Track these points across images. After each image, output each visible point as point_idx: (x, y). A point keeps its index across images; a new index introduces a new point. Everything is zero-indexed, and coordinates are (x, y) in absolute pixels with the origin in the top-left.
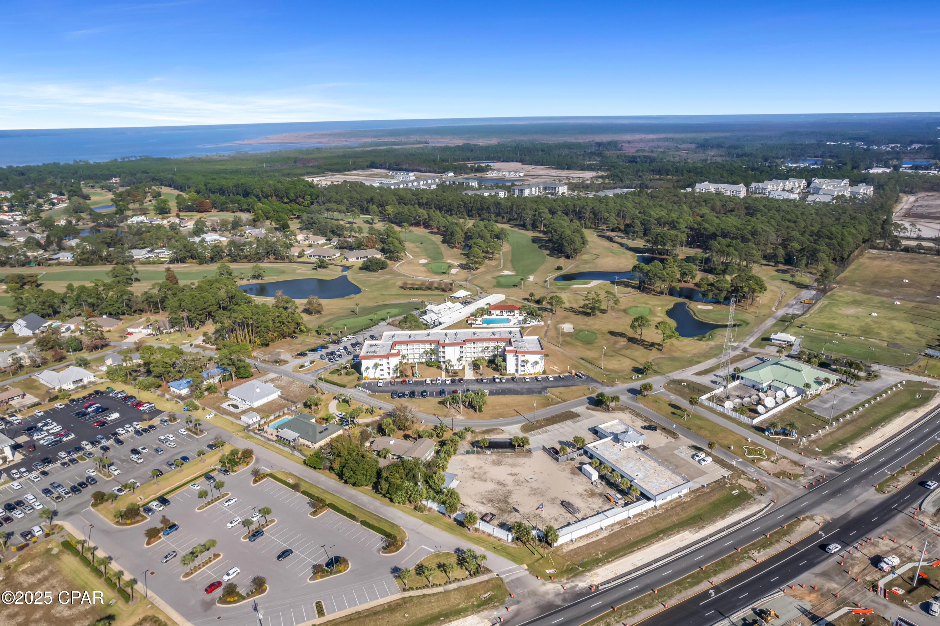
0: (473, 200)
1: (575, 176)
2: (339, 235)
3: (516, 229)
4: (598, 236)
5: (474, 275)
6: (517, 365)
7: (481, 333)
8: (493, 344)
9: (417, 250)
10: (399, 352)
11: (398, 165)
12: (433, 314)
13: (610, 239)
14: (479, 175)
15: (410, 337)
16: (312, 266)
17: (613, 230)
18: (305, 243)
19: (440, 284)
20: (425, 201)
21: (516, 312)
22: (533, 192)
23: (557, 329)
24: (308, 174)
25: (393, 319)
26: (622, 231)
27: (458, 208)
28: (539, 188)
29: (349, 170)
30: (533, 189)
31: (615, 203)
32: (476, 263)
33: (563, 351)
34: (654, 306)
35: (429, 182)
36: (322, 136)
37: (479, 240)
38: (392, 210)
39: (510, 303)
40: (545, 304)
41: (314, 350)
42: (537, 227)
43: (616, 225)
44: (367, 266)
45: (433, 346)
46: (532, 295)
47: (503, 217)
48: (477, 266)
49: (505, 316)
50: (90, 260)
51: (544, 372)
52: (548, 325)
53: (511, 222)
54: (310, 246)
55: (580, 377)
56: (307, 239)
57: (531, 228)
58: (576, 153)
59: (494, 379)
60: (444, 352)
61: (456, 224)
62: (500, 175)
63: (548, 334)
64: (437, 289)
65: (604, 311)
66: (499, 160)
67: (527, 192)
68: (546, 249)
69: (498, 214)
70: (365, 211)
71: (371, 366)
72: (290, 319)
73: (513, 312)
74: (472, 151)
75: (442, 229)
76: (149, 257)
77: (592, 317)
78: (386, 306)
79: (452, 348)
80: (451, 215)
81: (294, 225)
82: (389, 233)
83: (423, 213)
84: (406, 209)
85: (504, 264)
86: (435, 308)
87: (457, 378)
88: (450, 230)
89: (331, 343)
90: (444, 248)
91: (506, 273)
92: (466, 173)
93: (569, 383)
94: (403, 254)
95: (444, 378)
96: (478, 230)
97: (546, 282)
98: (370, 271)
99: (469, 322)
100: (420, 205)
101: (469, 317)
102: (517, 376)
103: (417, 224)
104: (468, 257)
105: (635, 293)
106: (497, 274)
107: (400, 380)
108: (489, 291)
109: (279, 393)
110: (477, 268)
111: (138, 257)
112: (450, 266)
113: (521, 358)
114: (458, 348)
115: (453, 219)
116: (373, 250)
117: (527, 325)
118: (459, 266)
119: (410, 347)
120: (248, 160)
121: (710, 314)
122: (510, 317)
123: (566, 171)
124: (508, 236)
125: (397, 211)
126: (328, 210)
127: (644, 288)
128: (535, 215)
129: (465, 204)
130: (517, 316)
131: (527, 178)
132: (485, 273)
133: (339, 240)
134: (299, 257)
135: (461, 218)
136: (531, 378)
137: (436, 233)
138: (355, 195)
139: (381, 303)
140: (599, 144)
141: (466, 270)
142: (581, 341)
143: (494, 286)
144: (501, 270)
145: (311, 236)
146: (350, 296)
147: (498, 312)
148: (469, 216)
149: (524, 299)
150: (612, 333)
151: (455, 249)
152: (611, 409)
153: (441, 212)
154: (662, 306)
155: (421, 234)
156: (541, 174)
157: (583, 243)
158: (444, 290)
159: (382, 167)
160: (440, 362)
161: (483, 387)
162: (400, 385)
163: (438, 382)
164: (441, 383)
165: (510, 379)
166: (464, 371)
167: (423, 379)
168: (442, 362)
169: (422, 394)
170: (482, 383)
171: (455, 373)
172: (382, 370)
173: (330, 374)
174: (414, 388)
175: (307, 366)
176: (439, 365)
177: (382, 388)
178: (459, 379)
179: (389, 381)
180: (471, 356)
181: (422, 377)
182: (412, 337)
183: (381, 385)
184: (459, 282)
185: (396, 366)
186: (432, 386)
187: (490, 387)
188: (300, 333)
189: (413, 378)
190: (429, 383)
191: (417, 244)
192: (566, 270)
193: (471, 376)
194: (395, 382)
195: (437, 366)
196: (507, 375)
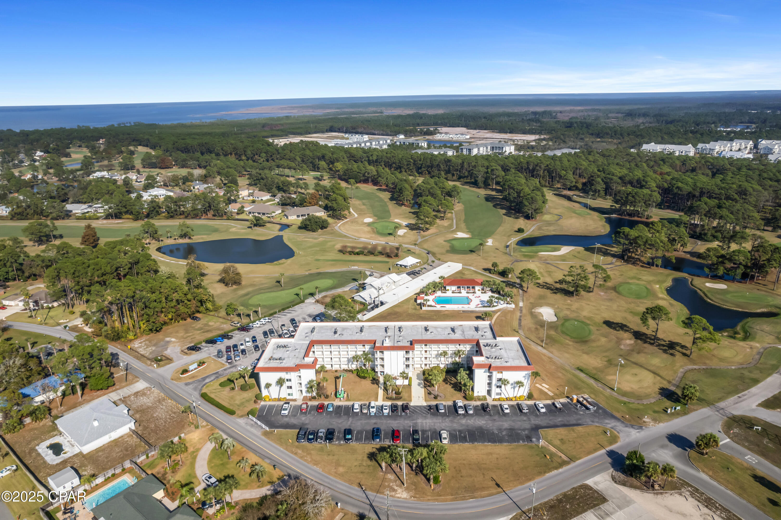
0: (422, 157)
1: (518, 138)
2: (284, 191)
3: (467, 187)
4: (555, 194)
5: (424, 237)
6: (490, 384)
7: (436, 328)
8: (452, 348)
9: (363, 207)
10: (316, 360)
11: (354, 129)
12: (373, 289)
13: (569, 199)
14: (427, 137)
15: (335, 333)
16: (248, 224)
17: (570, 189)
18: (249, 198)
19: (384, 248)
20: (375, 158)
21: (477, 288)
22: (481, 152)
23: (534, 316)
24: (273, 136)
25: (324, 294)
26: (579, 190)
27: (407, 165)
28: (487, 148)
29: (310, 133)
30: (481, 149)
31: (568, 161)
32: (427, 223)
33: (551, 355)
34: (649, 282)
35: (381, 142)
36: (294, 108)
37: (429, 197)
38: (341, 166)
39: (468, 276)
40: (511, 277)
41: (212, 341)
42: (489, 185)
43: (574, 184)
44: (305, 225)
45: (367, 348)
46: (495, 265)
47: (453, 175)
48: (428, 226)
49: (464, 293)
50: (25, 214)
51: (530, 396)
52: (521, 309)
53: (462, 180)
54: (254, 202)
55: (587, 408)
56: (250, 195)
57: (483, 186)
58: (515, 120)
59: (455, 407)
60: (382, 359)
61: (405, 180)
62: (447, 138)
63: (522, 323)
64: (381, 253)
65: (589, 290)
66: (445, 125)
67: (475, 152)
68: (502, 208)
69: (448, 172)
70: (315, 168)
71: (273, 382)
72: (189, 297)
73: (473, 288)
74: (421, 118)
75: (391, 185)
76: (88, 212)
77: (575, 297)
78: (320, 275)
79: (394, 353)
80: (401, 172)
81: (243, 181)
82: (334, 189)
83: (372, 169)
84: (355, 165)
85: (457, 224)
86: (376, 281)
87: (400, 403)
88: (399, 187)
89: (239, 329)
90: (391, 206)
91: (460, 235)
92: (415, 136)
93: (572, 420)
94: (346, 212)
95: (380, 402)
96: (429, 186)
97: (507, 246)
98: (309, 230)
99: (419, 301)
100: (370, 162)
101: (418, 295)
102: (490, 401)
103: (366, 181)
104: (417, 217)
105: (618, 263)
106: (450, 236)
107: (315, 403)
108: (442, 257)
109: (132, 425)
110: (427, 229)
111: (77, 211)
112: (398, 227)
113: (496, 375)
114: (402, 353)
115: (403, 176)
116: (316, 207)
117: (494, 309)
118: (407, 226)
120: (223, 125)
121: (729, 296)
122: (470, 296)
123: (509, 135)
124: (460, 194)
125: (346, 168)
126: (278, 167)
127: (630, 257)
128: (487, 173)
129: (415, 161)
130: (478, 293)
131: (472, 140)
132: (436, 235)
133: (282, 196)
134: (238, 214)
135: (410, 175)
136: (511, 407)
137: (384, 190)
138: (308, 152)
139: (314, 271)
140: (535, 113)
141: (415, 232)
142: (572, 337)
143: (448, 252)
144: (455, 231)
145: (256, 192)
146: (280, 261)
147: (454, 288)
148: (419, 173)
149: (485, 270)
150: (608, 324)
151: (403, 207)
152: (657, 487)
153: (390, 169)
154: (659, 282)
155: (369, 191)
156: (485, 136)
157: (543, 202)
158: (389, 256)
159: (339, 131)
160: (377, 372)
161: (440, 423)
162: (314, 415)
163: (371, 410)
164: (375, 413)
165: (480, 408)
166: (411, 388)
167: (350, 403)
168: (379, 373)
169: (345, 436)
170: (437, 415)
171: (398, 393)
172: (291, 387)
173: (220, 387)
174: (334, 423)
175: (192, 371)
176: (374, 377)
177: (286, 419)
178: (402, 405)
179: (299, 403)
180: (421, 364)
181: (348, 399)
182: (338, 333)
183: (286, 412)
184: (407, 246)
185: (311, 381)
186: (361, 420)
187: (450, 425)
188: (205, 312)
189: (334, 401)
190: (357, 413)
191: (364, 201)
192: (527, 233)
193: (421, 399)
194: (307, 406)
195: (371, 379)
196: (475, 401)
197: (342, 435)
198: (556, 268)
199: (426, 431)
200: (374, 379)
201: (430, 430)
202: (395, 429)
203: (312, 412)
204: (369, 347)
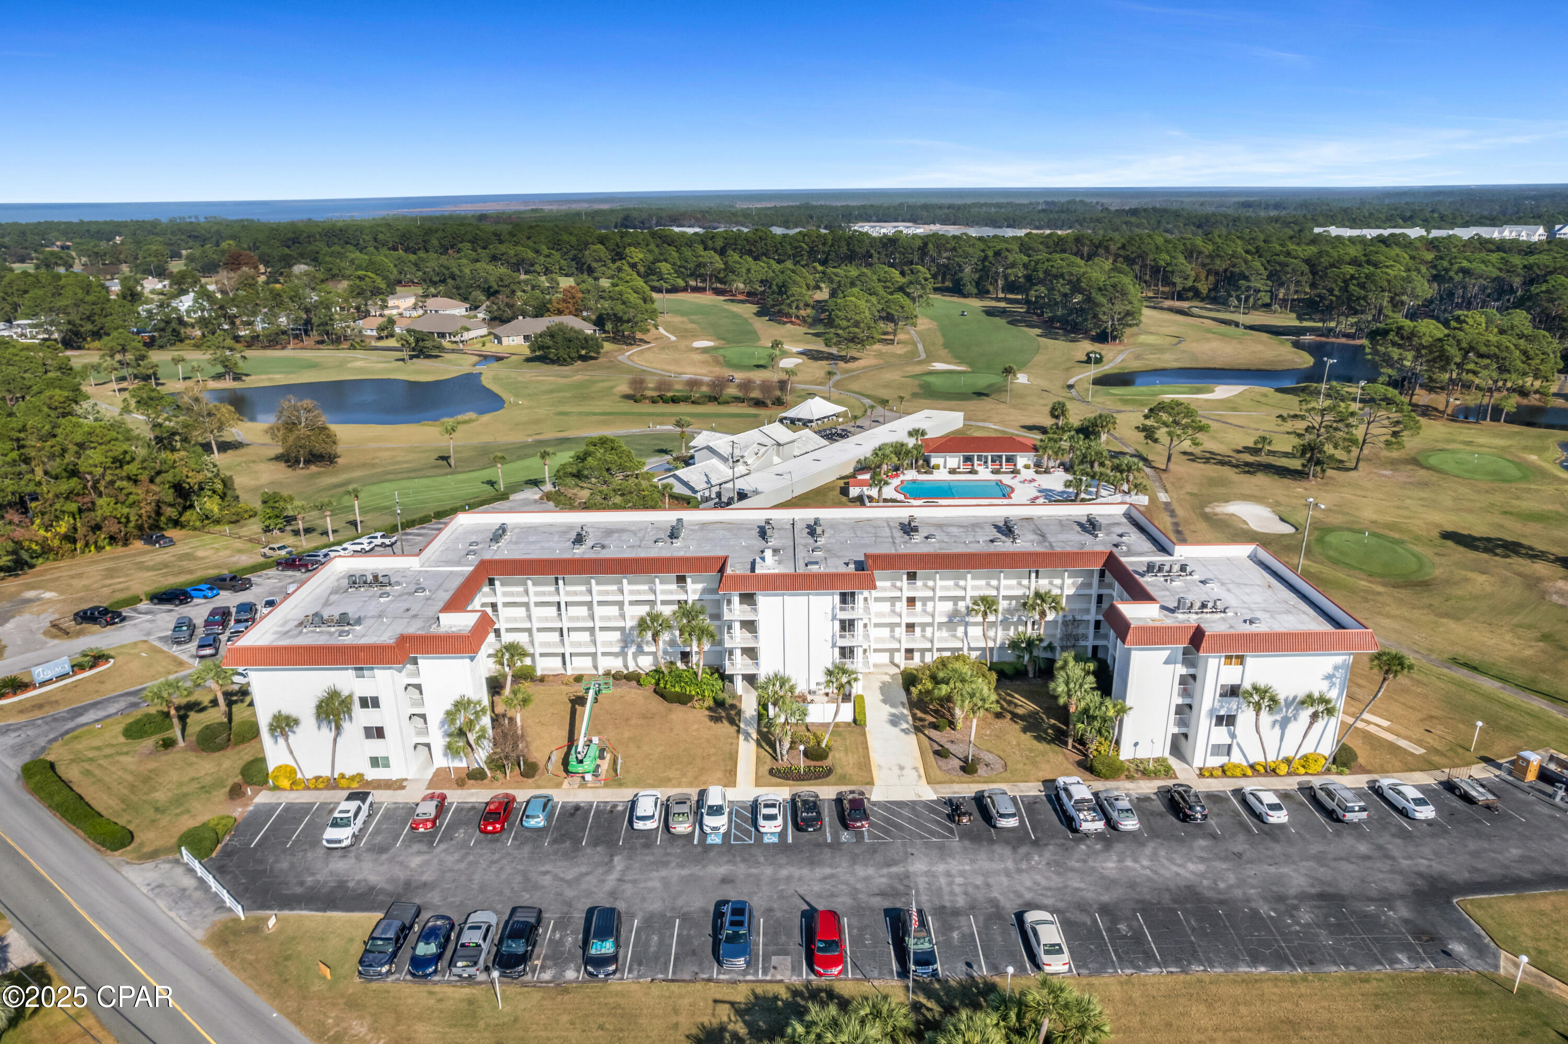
3: (938, 297)
5: (847, 371)
6: (1184, 712)
7: (941, 525)
8: (1010, 586)
9: (690, 326)
10: (485, 625)
12: (715, 461)
15: (579, 539)
19: (745, 391)
21: (1022, 460)
26: (1204, 298)
32: (852, 349)
38: (641, 256)
40: (1108, 442)
41: (175, 597)
42: (988, 292)
43: (1190, 283)
44: (542, 353)
45: (694, 590)
46: (1058, 410)
48: (853, 353)
49: (984, 473)
51: (1344, 758)
56: (418, 306)
57: (975, 291)
59: (1058, 806)
60: (750, 626)
64: (737, 400)
65: (1342, 466)
68: (1031, 327)
71: (305, 711)
73: (1010, 460)
77: (1315, 482)
79: (796, 603)
83: (713, 258)
84: (674, 253)
85: (928, 351)
86: (721, 442)
87: (827, 792)
90: (761, 324)
91: (939, 366)
94: (648, 332)
95: (746, 790)
97: (1070, 387)
98: (552, 363)
101: (853, 476)
102: (1185, 775)
103: (698, 287)
104: (826, 339)
106: (915, 369)
107: (480, 795)
110: (855, 358)
112: (778, 355)
113: (1217, 673)
114: (826, 602)
116: (569, 316)
118: (803, 354)
119: (571, 591)
122: (1007, 479)
128: (985, 259)
130: (1028, 472)
132: (879, 368)
133: (496, 305)
134: (377, 338)
136: (1285, 798)
137: (743, 302)
141: (823, 362)
143: (915, 395)
144: (926, 361)
147: (954, 461)
149: (1030, 428)
150: (1461, 539)
151: (789, 325)
155: (704, 303)
158: (759, 405)
160: (731, 678)
161: (1008, 874)
162: (464, 845)
163: (710, 821)
164: (726, 835)
165: (1158, 805)
166: (864, 734)
167: (620, 796)
168: (739, 682)
169: (585, 944)
170: (991, 841)
171: (816, 753)
172: (378, 733)
173: (122, 739)
174: (547, 880)
175: (43, 684)
176: (721, 696)
177: (340, 866)
178: (839, 801)
179: (413, 794)
180: (892, 651)
181: (615, 780)
182: (589, 542)
183: (344, 835)
184: (803, 386)
185: (461, 705)
186: (665, 864)
187: (1056, 881)
188: (198, 524)
189: (559, 785)
190: (648, 835)
191: (693, 317)
192: (1111, 365)
193: (911, 775)
194: (441, 808)
195: (710, 702)
196: (1129, 778)
197: (572, 940)
198: (1220, 424)
199: (956, 913)
200: (719, 703)
201: (972, 908)
202: (821, 906)
203: (460, 834)
204: (700, 586)
